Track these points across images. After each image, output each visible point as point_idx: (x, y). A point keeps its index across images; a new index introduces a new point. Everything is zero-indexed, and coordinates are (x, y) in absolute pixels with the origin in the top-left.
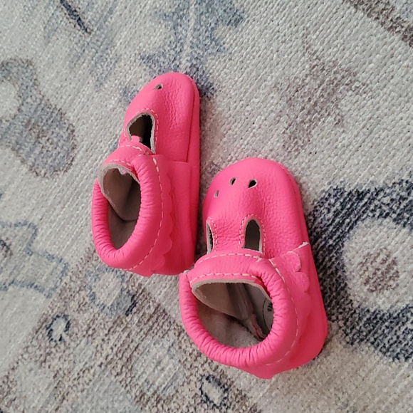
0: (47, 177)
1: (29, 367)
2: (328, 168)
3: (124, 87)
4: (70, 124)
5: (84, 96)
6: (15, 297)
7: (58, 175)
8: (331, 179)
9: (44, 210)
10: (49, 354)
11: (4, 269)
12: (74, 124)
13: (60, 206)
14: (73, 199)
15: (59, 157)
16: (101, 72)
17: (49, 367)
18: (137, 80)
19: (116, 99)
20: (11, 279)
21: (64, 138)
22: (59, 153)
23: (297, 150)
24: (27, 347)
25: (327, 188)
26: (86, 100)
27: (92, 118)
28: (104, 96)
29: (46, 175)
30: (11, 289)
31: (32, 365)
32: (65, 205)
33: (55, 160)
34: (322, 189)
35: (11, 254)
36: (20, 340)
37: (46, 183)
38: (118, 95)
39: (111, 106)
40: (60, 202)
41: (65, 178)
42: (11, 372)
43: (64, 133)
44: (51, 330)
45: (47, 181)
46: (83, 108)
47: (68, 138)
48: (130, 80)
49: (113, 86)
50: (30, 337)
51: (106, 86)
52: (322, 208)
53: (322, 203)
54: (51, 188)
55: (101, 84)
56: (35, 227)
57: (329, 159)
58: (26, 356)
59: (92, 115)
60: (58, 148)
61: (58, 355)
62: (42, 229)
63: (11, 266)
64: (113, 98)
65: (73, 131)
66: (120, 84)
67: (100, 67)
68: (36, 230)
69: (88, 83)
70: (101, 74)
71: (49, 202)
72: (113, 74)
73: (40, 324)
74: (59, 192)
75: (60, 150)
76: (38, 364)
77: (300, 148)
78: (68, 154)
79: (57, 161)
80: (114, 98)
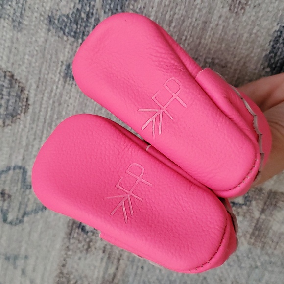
0: (8, 125)
1: (77, 258)
2: (273, 13)
3: (46, 16)
4: (5, 72)
5: (5, 40)
6: (33, 222)
7: (19, 118)
8: (278, 20)
9: (22, 151)
10: (90, 241)
11: (10, 210)
12: (10, 69)
13: (36, 142)
14: (47, 130)
15: (10, 103)
16: (12, 11)
17: (95, 249)
18: (58, 5)
19: (44, 30)
20: (22, 212)
21: (6, 85)
22: (8, 100)
23: (242, 9)
24: (68, 247)
25: (277, 28)
26: (10, 44)
27: (27, 57)
28: (29, 33)
29: (6, 124)
30: (26, 219)
31: (79, 255)
32: (41, 138)
33: (7, 108)
34: (274, 30)
35: (9, 196)
36: (58, 246)
37: (11, 130)
38: (44, 26)
39: (42, 39)
40: (35, 139)
41: (29, 118)
42: (62, 268)
43: (4, 82)
44: (83, 226)
45: (10, 127)
46: (10, 52)
47: (11, 84)
48: (50, 8)
49: (34, 19)
50: (66, 240)
51: (26, 22)
52: (278, 44)
53: (277, 40)
54: (18, 132)
55: (20, 23)
56: (20, 168)
57: (272, 5)
58: (70, 253)
59: (25, 55)
60: (4, 97)
61: (99, 238)
62: (29, 165)
63: (15, 204)
64: (39, 31)
65: (12, 76)
66: (41, 15)
67: (9, 7)
68: (24, 169)
69: (4, 27)
70: (14, 14)
71: (24, 143)
72: (27, 8)
73: (70, 228)
74: (29, 131)
75: (8, 98)
76: (85, 252)
77: (244, 6)
78: (19, 97)
79: (10, 108)
80: (41, 30)
